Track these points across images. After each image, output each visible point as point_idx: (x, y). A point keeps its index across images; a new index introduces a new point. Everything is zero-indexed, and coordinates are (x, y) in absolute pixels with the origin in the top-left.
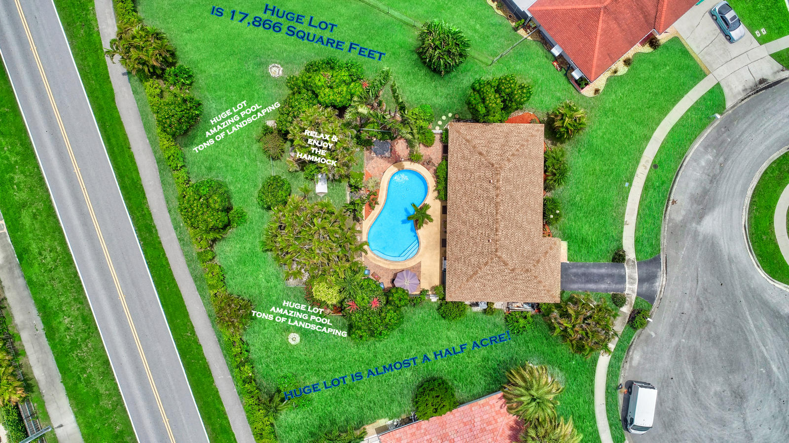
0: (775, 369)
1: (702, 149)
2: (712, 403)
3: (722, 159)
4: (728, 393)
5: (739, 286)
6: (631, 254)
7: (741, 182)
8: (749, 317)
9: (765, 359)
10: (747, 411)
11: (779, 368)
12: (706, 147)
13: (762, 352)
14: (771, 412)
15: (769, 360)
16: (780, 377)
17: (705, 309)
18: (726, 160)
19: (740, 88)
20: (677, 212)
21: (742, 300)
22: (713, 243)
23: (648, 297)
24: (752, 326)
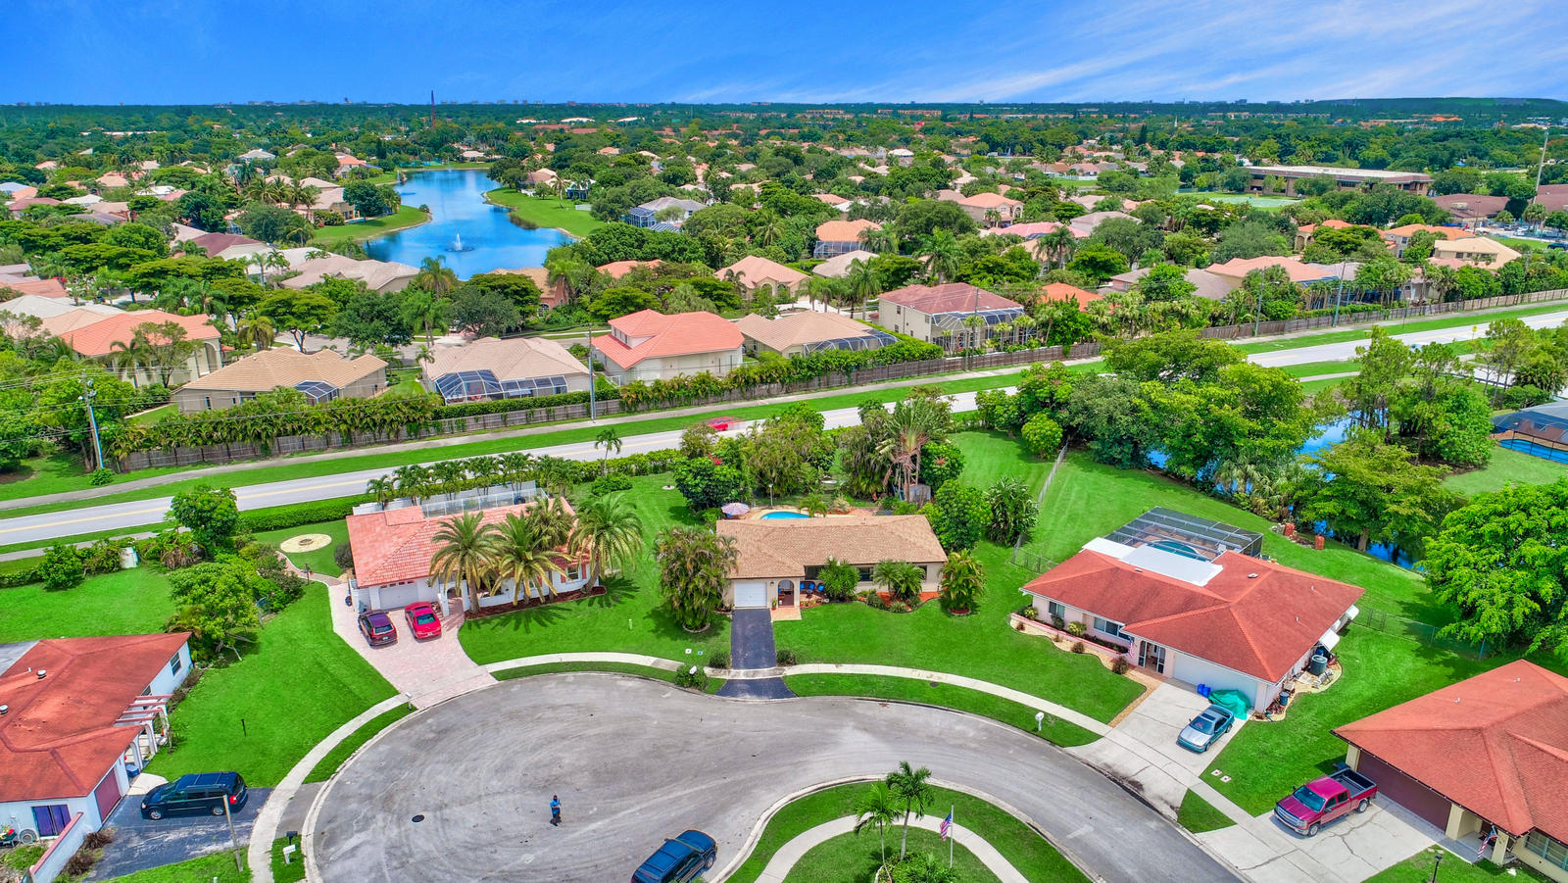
0: (593, 826)
1: (981, 726)
2: (544, 755)
3: (973, 745)
4: (556, 771)
5: (753, 775)
6: (790, 671)
7: (942, 769)
8: (696, 789)
9: (614, 813)
10: (518, 796)
11: (594, 831)
12: (986, 729)
13: (628, 808)
14: (508, 826)
15: (613, 817)
16: (577, 834)
17: (709, 741)
18: (975, 750)
19: (1109, 761)
20: (869, 709)
21: (728, 780)
22: (826, 744)
23: (729, 689)
24: (679, 793)
